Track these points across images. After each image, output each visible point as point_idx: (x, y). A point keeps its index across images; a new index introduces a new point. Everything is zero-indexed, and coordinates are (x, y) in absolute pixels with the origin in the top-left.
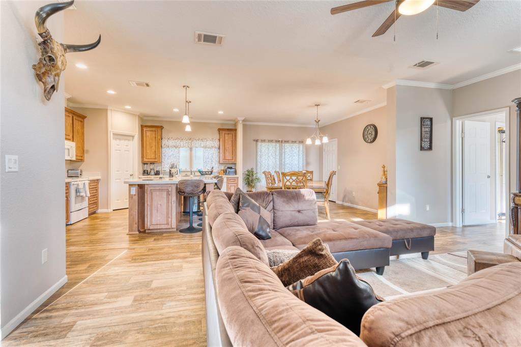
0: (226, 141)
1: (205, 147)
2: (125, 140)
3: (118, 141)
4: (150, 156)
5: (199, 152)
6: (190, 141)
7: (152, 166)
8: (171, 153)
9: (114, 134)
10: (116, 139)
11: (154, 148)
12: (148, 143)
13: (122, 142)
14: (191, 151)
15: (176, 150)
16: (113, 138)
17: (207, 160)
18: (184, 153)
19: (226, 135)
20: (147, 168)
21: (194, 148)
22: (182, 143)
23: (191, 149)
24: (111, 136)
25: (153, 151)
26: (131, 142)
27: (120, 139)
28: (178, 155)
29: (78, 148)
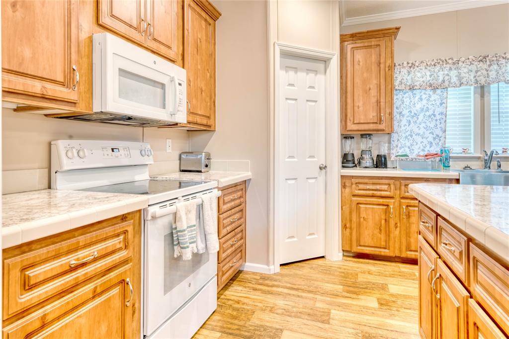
2: (309, 71)
3: (291, 73)
4: (365, 113)
6: (485, 66)
7: (364, 144)
8: (419, 106)
9: (283, 53)
10: (287, 68)
11: (374, 92)
12: (357, 80)
13: (302, 75)
14: (482, 96)
15: (435, 97)
16: (281, 68)
18: (458, 102)
20: (354, 147)
21: (494, 87)
22: (453, 74)
23: (482, 91)
24: (276, 59)
25: (374, 100)
26: (321, 77)
27: (296, 69)
28: (439, 110)
29: (199, 93)
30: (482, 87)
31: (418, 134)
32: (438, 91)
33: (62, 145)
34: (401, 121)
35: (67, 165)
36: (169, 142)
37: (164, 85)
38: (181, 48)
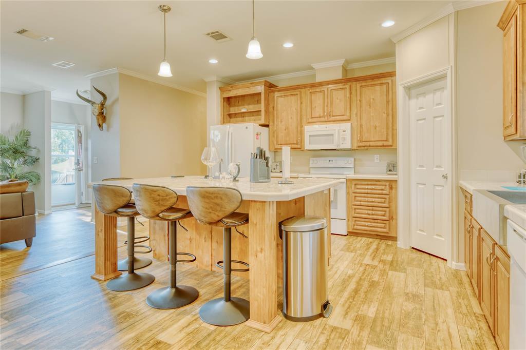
33: (311, 159)
36: (377, 156)
37: (333, 134)
38: (356, 111)
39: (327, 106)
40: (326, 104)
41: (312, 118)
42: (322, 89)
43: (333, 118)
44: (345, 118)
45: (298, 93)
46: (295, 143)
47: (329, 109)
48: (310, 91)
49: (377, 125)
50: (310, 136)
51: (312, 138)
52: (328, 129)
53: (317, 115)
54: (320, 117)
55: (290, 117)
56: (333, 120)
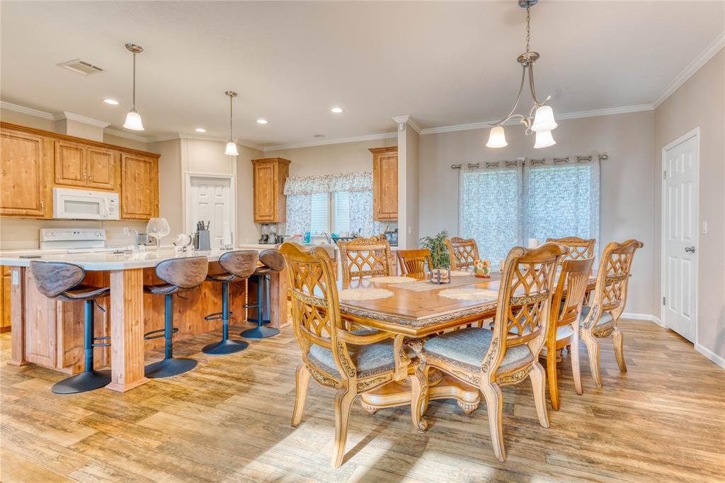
0: (385, 174)
1: (351, 190)
2: (216, 186)
3: (202, 188)
4: (265, 210)
5: (344, 201)
6: (327, 181)
7: (272, 229)
8: (299, 205)
9: (191, 178)
10: (200, 186)
13: (211, 189)
14: (331, 199)
15: (307, 199)
16: (192, 185)
17: (357, 216)
18: (318, 203)
19: (384, 162)
20: (266, 230)
21: (336, 194)
22: (314, 186)
23: (331, 195)
24: (186, 180)
25: (268, 202)
26: (226, 190)
27: (207, 186)
28: (309, 208)
29: (138, 202)
30: (331, 193)
31: (299, 223)
32: (308, 196)
33: (43, 231)
34: (291, 214)
35: (46, 239)
36: (126, 229)
37: (98, 204)
38: (120, 181)
39: (86, 169)
40: (84, 167)
41: (64, 179)
42: (79, 147)
43: (94, 185)
44: (108, 186)
45: (39, 140)
46: (35, 208)
47: (89, 172)
48: (61, 144)
49: (142, 199)
50: (66, 201)
51: (68, 204)
52: (92, 196)
53: (72, 176)
54: (76, 180)
55: (23, 170)
56: (95, 186)
